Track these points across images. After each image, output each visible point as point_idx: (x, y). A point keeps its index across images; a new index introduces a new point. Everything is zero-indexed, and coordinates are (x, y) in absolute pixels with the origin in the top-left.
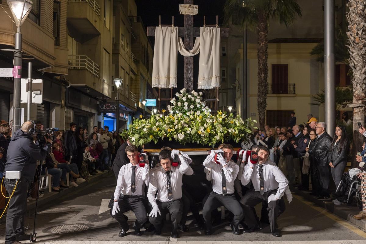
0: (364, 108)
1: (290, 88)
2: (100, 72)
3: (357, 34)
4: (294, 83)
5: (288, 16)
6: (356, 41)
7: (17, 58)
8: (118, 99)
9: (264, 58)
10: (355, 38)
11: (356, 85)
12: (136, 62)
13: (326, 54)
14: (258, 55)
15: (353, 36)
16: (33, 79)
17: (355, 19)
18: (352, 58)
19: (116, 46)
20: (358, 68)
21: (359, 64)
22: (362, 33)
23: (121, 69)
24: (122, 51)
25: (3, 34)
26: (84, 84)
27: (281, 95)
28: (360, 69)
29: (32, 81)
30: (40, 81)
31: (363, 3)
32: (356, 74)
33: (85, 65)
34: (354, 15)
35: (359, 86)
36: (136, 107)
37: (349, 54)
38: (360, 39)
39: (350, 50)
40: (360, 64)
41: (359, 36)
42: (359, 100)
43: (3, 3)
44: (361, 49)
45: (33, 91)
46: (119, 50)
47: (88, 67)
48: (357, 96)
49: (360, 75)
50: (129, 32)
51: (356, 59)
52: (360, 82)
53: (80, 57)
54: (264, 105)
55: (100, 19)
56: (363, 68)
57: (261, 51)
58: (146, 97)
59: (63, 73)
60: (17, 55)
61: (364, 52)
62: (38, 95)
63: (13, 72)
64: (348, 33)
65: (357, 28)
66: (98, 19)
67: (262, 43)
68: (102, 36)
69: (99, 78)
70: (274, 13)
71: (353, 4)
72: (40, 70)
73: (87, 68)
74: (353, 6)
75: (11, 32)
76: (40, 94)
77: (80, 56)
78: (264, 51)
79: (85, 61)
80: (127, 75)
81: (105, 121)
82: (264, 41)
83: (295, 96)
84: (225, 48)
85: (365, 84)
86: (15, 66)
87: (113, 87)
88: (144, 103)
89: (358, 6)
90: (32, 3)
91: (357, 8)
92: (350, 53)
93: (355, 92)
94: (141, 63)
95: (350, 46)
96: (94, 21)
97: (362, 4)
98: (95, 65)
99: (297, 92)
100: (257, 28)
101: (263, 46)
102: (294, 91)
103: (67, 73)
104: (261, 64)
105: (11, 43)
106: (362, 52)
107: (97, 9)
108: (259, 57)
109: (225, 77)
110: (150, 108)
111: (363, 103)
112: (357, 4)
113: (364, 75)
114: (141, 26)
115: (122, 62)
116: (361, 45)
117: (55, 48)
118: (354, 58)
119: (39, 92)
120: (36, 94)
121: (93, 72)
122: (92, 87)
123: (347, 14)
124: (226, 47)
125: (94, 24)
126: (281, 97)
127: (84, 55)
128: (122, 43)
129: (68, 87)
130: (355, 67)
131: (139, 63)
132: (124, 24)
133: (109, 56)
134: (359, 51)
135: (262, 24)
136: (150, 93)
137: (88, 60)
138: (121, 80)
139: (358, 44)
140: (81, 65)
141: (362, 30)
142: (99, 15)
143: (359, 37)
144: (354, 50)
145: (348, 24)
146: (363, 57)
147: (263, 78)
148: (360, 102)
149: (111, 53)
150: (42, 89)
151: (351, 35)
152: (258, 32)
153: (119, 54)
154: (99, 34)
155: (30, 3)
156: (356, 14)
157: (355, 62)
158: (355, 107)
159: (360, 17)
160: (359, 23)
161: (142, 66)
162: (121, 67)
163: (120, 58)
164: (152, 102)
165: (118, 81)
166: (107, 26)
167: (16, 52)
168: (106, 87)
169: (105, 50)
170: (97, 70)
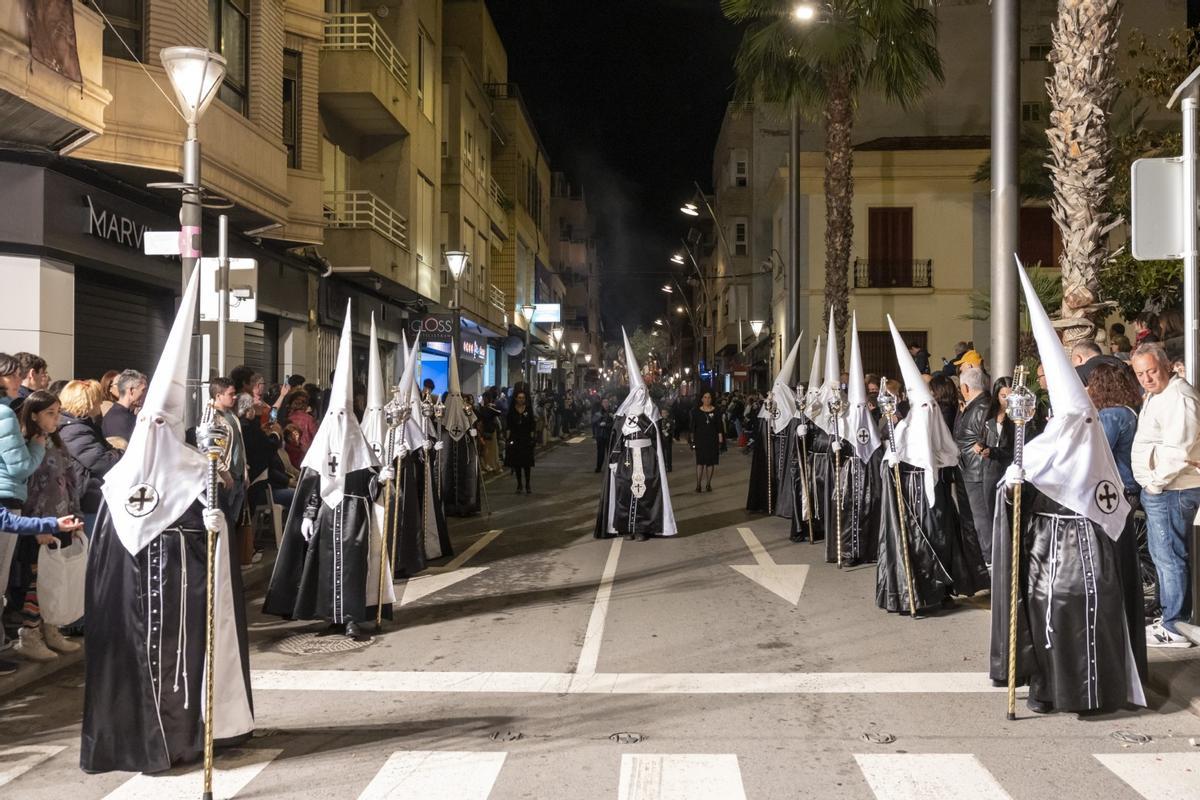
0: (1089, 329)
1: (919, 272)
2: (408, 235)
3: (1075, 135)
4: (927, 258)
5: (908, 80)
6: (1071, 154)
7: (190, 206)
8: (456, 305)
9: (842, 194)
10: (1067, 145)
11: (1071, 270)
12: (506, 205)
13: (995, 187)
14: (827, 185)
15: (1063, 140)
16: (231, 259)
17: (1070, 94)
18: (1060, 199)
19: (450, 163)
20: (1075, 226)
21: (1078, 215)
22: (1087, 132)
23: (464, 227)
24: (466, 179)
25: (154, 142)
26: (367, 269)
27: (894, 290)
28: (1081, 228)
29: (228, 263)
30: (248, 264)
31: (1092, 53)
32: (1070, 240)
33: (369, 218)
34: (1065, 83)
35: (1076, 272)
36: (506, 326)
37: (1053, 189)
38: (1082, 147)
39: (1055, 178)
40: (1082, 214)
41: (1078, 140)
42: (1078, 308)
43: (151, 61)
44: (1085, 174)
45: (231, 290)
46: (458, 175)
47: (377, 223)
48: (1071, 298)
49: (1082, 242)
50: (486, 127)
51: (1070, 201)
52: (1079, 260)
53: (355, 197)
54: (843, 318)
55: (408, 95)
56: (1088, 224)
57: (834, 175)
58: (532, 297)
59: (310, 239)
60: (191, 197)
61: (1092, 183)
62: (245, 299)
63: (180, 241)
64: (1050, 133)
65: (1072, 119)
66: (401, 96)
67: (836, 154)
68: (413, 138)
69: (407, 251)
70: (870, 73)
71: (1064, 53)
72: (249, 233)
73: (373, 224)
74: (1064, 60)
75: (174, 137)
76: (251, 297)
77: (355, 193)
78: (844, 173)
79: (370, 208)
80: (483, 242)
81: (423, 362)
82: (843, 149)
83: (933, 293)
84: (743, 164)
85: (1093, 266)
86: (184, 228)
87: (445, 275)
88: (528, 313)
89: (1077, 59)
90: (225, 62)
91: (1075, 64)
92: (1056, 184)
93: (1067, 288)
94: (518, 208)
95: (1054, 165)
96: (391, 100)
97: (1088, 54)
98: (395, 217)
99: (936, 282)
100: (824, 113)
101: (840, 161)
102: (930, 278)
103: (320, 241)
104: (835, 210)
105: (175, 166)
106: (1085, 182)
107: (400, 69)
108: (829, 191)
109: (746, 243)
110: (544, 327)
111: (1087, 316)
112: (1075, 55)
113: (1091, 244)
114: (518, 108)
115: (467, 206)
116: (1084, 163)
117: (288, 175)
118: (1064, 199)
119: (246, 293)
120: (240, 298)
121: (390, 235)
122: (389, 275)
123: (1049, 81)
124: (746, 162)
125: (390, 107)
126: (893, 295)
127: (365, 192)
128: (468, 155)
129: (326, 275)
130: (1068, 221)
131: (513, 207)
132: (473, 105)
133: (434, 191)
134: (1077, 179)
135: (837, 102)
136: (544, 286)
137: (377, 204)
138: (464, 255)
139: (1075, 160)
140: (359, 217)
141: (1086, 123)
142: (405, 84)
143: (1079, 144)
144: (1064, 178)
145: (1051, 108)
146: (1088, 195)
147: (839, 248)
148: (1080, 313)
149: (438, 182)
150: (254, 282)
151: (1058, 137)
152: (828, 123)
153: (459, 185)
154: (405, 135)
155: (220, 63)
156: (1072, 83)
157: (1067, 208)
158: (1065, 328)
159: (1081, 89)
160: (1079, 105)
161: (521, 216)
162: (466, 220)
163: (463, 196)
164: (550, 312)
165: (456, 258)
166: (427, 113)
167: (187, 191)
168: (426, 273)
169: (423, 176)
170: (401, 230)
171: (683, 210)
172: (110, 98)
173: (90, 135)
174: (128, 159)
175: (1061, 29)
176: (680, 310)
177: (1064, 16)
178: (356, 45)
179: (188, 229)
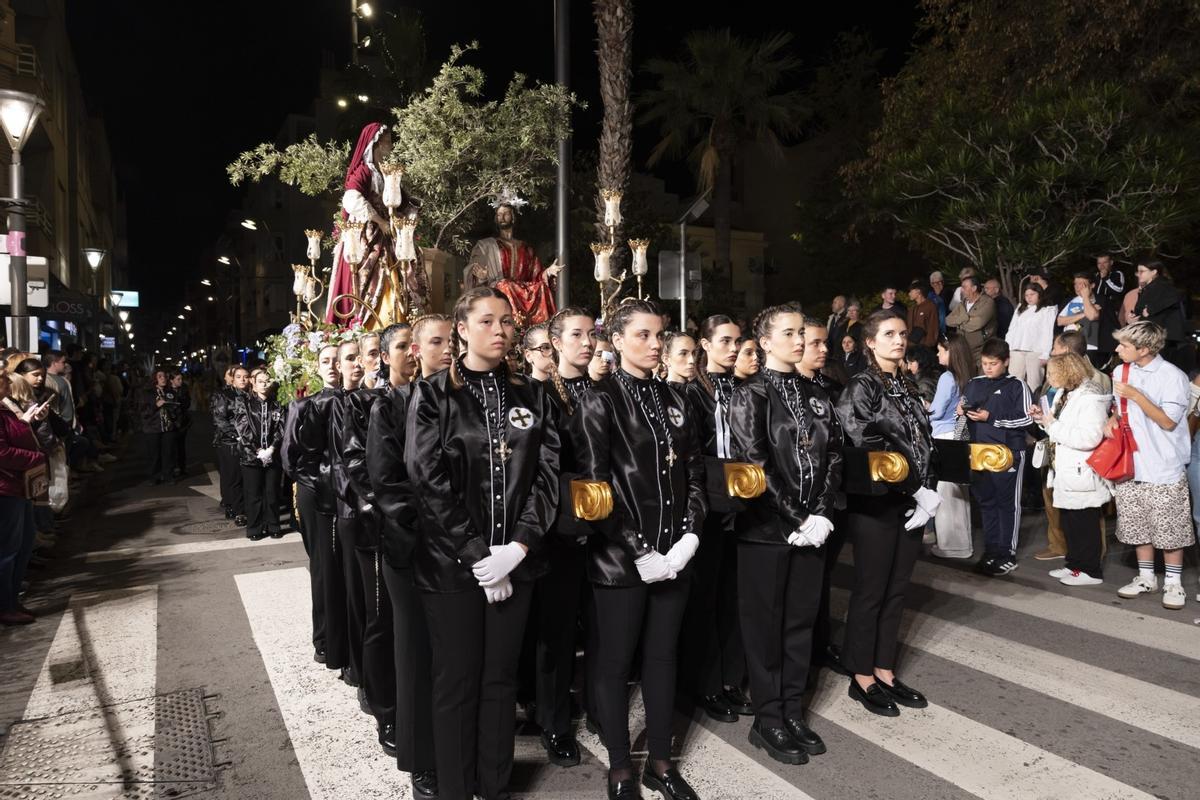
7: (16, 215)
8: (95, 292)
30: (41, 261)
33: (36, 218)
45: (28, 281)
46: (76, 183)
47: (40, 221)
60: (18, 209)
62: (38, 288)
63: (8, 243)
68: (56, 152)
69: (54, 244)
73: (38, 223)
76: (44, 288)
79: (36, 210)
86: (11, 232)
88: (114, 298)
110: (118, 309)
119: (41, 284)
120: (35, 288)
128: (81, 167)
131: (101, 211)
133: (65, 199)
137: (41, 206)
138: (100, 252)
150: (47, 277)
153: (77, 192)
161: (105, 218)
162: (81, 223)
163: (79, 201)
164: (130, 299)
165: (96, 254)
166: (60, 127)
167: (15, 204)
168: (63, 264)
169: (60, 183)
170: (50, 228)
171: (243, 224)
175: (603, 171)
176: (210, 299)
177: (604, 165)
178: (18, 70)
179: (16, 233)
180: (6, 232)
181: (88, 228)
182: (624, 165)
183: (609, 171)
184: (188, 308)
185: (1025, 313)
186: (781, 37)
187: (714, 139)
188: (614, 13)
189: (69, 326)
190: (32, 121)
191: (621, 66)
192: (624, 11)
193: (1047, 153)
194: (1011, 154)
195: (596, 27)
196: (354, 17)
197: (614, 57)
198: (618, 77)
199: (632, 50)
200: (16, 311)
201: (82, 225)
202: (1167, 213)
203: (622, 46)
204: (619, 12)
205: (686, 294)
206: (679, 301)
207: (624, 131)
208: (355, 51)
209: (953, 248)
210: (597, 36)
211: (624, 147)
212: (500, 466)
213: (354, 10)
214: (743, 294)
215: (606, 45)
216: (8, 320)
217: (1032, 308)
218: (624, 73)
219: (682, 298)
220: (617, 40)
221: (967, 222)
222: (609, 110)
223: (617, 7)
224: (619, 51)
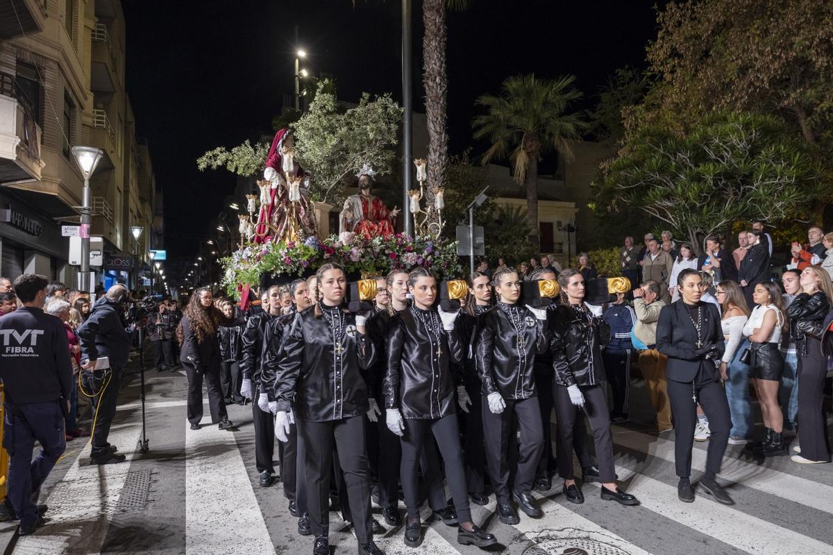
2: (113, 218)
7: (86, 216)
12: (142, 199)
16: (90, 237)
19: (126, 181)
23: (130, 213)
24: (131, 189)
29: (88, 239)
30: (99, 239)
33: (102, 210)
36: (140, 261)
45: (90, 251)
46: (129, 187)
47: (105, 213)
53: (95, 200)
55: (115, 148)
58: (150, 247)
60: (86, 212)
62: (97, 255)
63: (80, 231)
66: (113, 151)
68: (115, 169)
69: (113, 225)
72: (55, 219)
73: (103, 213)
75: (56, 179)
76: (100, 255)
79: (102, 205)
81: (106, 281)
86: (83, 225)
87: (127, 235)
88: (151, 255)
94: (146, 201)
96: (110, 152)
98: (110, 210)
110: (154, 261)
114: (147, 151)
115: (131, 203)
119: (99, 253)
121: (108, 218)
122: (108, 238)
128: (132, 175)
131: (144, 201)
132: (133, 152)
133: (121, 196)
137: (105, 203)
138: (140, 228)
140: (97, 210)
142: (113, 143)
149: (122, 191)
150: (102, 248)
153: (129, 192)
154: (112, 168)
161: (147, 205)
162: (131, 210)
163: (130, 197)
164: (161, 254)
165: (137, 230)
166: (119, 156)
167: (85, 209)
168: (119, 236)
169: (118, 188)
170: (111, 215)
172: (45, 164)
173: (32, 180)
174: (34, 189)
176: (214, 253)
178: (95, 125)
179: (85, 225)
180: (80, 225)
181: (135, 213)
182: (442, 172)
183: (433, 176)
184: (200, 259)
185: (682, 263)
186: (568, 78)
187: (525, 144)
188: (435, 81)
189: (123, 273)
190: (97, 161)
191: (439, 112)
192: (441, 80)
193: (713, 157)
194: (689, 158)
195: (424, 89)
196: (297, 78)
197: (435, 107)
198: (437, 119)
199: (447, 102)
200: (83, 269)
201: (132, 212)
202: (790, 195)
203: (440, 100)
204: (438, 80)
205: (474, 252)
206: (470, 256)
207: (442, 151)
208: (297, 98)
209: (661, 218)
210: (425, 94)
211: (442, 160)
212: (340, 357)
213: (297, 74)
214: (561, 244)
215: (430, 100)
216: (79, 274)
217: (685, 259)
218: (442, 116)
219: (472, 254)
220: (437, 97)
221: (661, 202)
222: (432, 139)
223: (436, 77)
224: (438, 103)
